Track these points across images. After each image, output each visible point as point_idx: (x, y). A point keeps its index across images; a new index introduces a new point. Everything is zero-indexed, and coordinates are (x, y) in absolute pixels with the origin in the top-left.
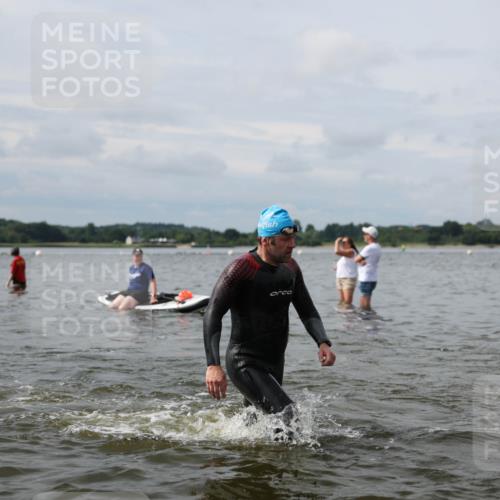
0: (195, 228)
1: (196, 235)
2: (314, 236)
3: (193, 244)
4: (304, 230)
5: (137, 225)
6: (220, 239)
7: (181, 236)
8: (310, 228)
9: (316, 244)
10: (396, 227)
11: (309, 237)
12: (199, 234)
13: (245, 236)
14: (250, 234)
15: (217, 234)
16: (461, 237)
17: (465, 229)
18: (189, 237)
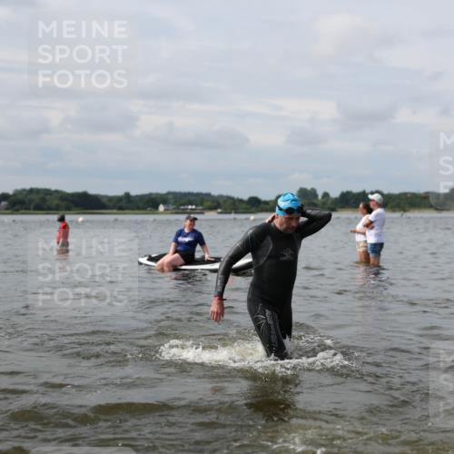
0: (221, 196)
1: (221, 201)
2: (329, 202)
3: (219, 210)
4: (320, 197)
5: (169, 193)
6: (244, 206)
7: (208, 204)
8: (326, 195)
10: (405, 194)
11: (324, 203)
12: (225, 202)
13: (266, 203)
14: (271, 201)
15: (241, 201)
18: (216, 204)
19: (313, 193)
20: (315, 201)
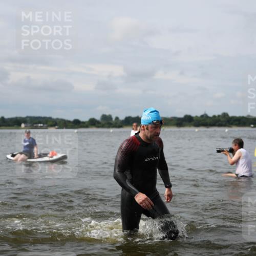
0: (58, 119)
1: (58, 122)
2: (119, 122)
3: (57, 127)
4: (114, 119)
5: (27, 117)
6: (71, 124)
7: (50, 123)
8: (117, 118)
9: (120, 127)
11: (116, 123)
12: (60, 122)
13: (84, 123)
14: (86, 122)
15: (69, 122)
16: (193, 123)
17: (194, 119)
18: (54, 123)
19: (110, 117)
20: (110, 122)
